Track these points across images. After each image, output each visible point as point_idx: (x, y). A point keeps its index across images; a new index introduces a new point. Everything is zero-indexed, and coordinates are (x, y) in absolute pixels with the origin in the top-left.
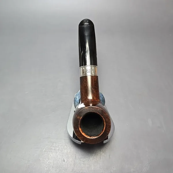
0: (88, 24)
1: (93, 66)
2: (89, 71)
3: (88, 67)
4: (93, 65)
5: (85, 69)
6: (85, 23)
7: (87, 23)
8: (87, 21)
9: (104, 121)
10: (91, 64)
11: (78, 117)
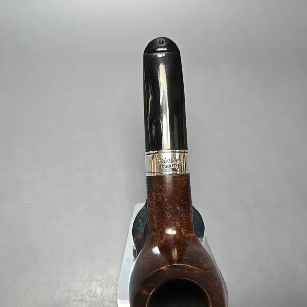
0: (165, 49)
1: (177, 151)
2: (168, 164)
3: (167, 154)
4: (179, 148)
5: (160, 158)
6: (158, 47)
7: (164, 47)
8: (163, 42)
9: (210, 300)
10: (173, 147)
11: (145, 292)
